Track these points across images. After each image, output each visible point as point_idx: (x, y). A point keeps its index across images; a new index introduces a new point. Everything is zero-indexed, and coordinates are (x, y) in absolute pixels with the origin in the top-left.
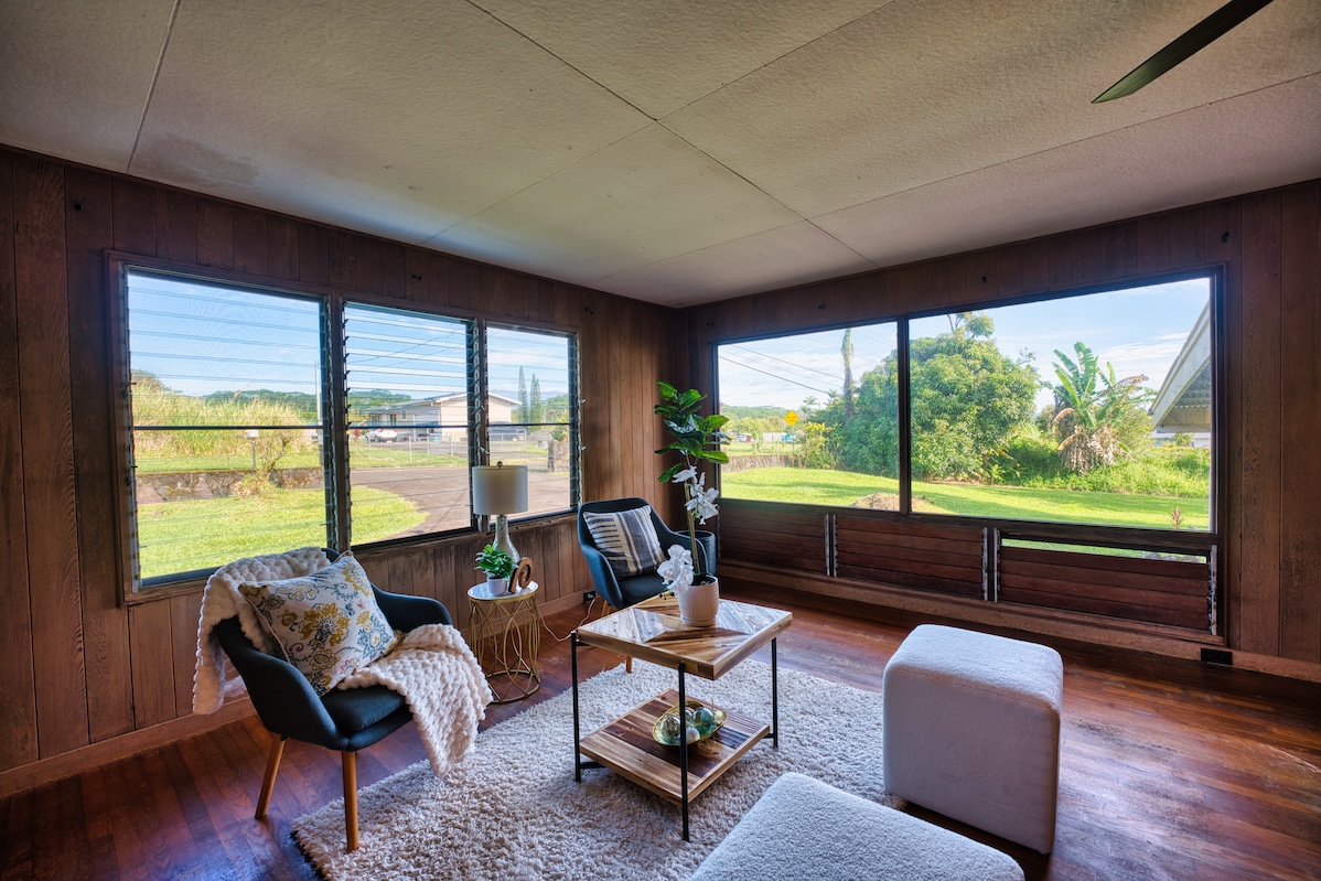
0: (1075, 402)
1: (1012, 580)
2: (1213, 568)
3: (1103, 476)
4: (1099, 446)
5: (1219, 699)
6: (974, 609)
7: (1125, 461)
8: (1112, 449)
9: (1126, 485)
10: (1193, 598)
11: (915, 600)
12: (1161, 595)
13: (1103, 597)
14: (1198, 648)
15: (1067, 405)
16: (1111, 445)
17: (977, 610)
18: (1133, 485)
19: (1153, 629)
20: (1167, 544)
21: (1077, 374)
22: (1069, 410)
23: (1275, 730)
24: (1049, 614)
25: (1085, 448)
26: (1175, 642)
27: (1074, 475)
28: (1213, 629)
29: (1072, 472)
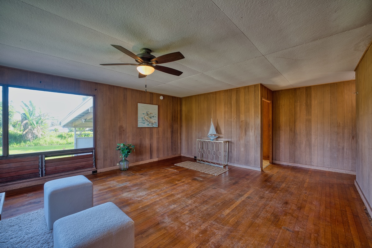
0: (29, 118)
1: (48, 169)
2: (94, 155)
3: (38, 141)
4: (36, 132)
5: (99, 178)
6: (36, 181)
7: (45, 136)
8: (41, 133)
9: (45, 143)
10: (91, 161)
11: (11, 186)
12: (85, 162)
13: (73, 166)
14: (92, 171)
15: (26, 119)
16: (40, 132)
17: (38, 181)
18: (47, 143)
19: (84, 170)
20: (86, 151)
21: (29, 110)
22: (27, 121)
23: (108, 179)
24: (60, 175)
25: (32, 133)
26: (88, 172)
27: (28, 141)
28: (94, 167)
29: (27, 141)
